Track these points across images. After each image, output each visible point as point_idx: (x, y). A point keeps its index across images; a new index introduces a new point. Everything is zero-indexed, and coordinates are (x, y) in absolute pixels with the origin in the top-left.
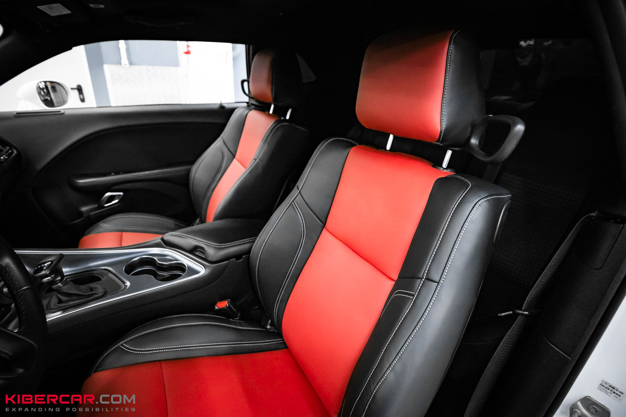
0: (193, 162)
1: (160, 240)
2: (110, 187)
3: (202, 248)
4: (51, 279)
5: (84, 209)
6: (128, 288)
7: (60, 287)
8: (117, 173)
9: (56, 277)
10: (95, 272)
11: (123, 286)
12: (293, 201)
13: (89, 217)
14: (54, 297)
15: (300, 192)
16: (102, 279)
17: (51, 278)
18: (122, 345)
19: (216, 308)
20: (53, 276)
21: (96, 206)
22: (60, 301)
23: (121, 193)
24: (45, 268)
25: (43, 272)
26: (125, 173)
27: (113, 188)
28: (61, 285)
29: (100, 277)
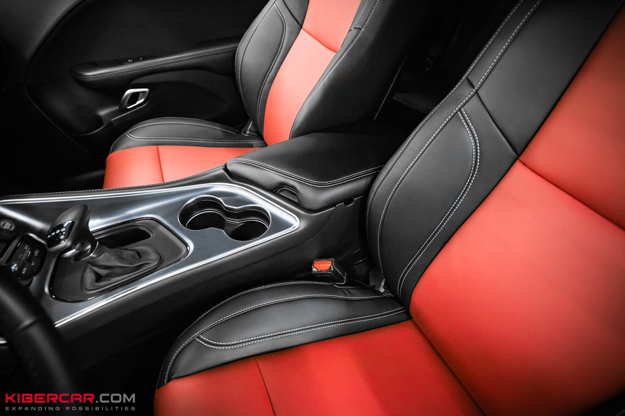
0: (238, 38)
1: (222, 171)
2: (130, 81)
3: (294, 187)
4: (77, 252)
5: (103, 113)
6: (192, 253)
7: (92, 258)
8: (135, 60)
9: (83, 245)
10: (138, 223)
11: (184, 251)
12: (460, 110)
13: (110, 124)
14: (88, 270)
15: (477, 92)
16: (151, 236)
17: (77, 250)
18: (198, 337)
19: (314, 270)
20: (78, 246)
21: (116, 108)
22: (99, 278)
23: (147, 90)
24: (62, 237)
25: (63, 244)
26: (145, 59)
27: (134, 82)
28: (95, 256)
29: (148, 231)
